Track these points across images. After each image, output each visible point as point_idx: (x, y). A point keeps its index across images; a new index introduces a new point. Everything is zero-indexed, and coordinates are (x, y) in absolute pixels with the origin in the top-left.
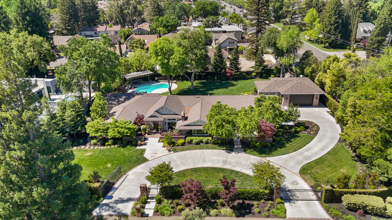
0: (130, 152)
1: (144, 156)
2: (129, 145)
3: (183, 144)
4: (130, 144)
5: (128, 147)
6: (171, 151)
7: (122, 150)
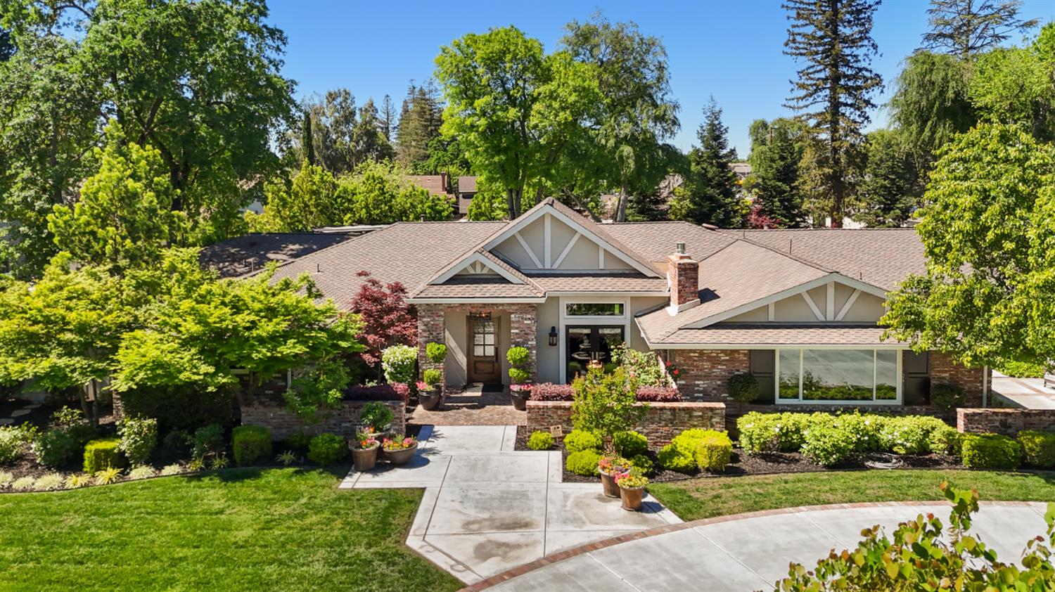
0: (280, 509)
1: (413, 542)
2: (281, 465)
3: (728, 466)
4: (288, 457)
5: (273, 476)
6: (654, 508)
7: (213, 494)
